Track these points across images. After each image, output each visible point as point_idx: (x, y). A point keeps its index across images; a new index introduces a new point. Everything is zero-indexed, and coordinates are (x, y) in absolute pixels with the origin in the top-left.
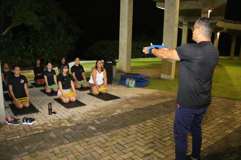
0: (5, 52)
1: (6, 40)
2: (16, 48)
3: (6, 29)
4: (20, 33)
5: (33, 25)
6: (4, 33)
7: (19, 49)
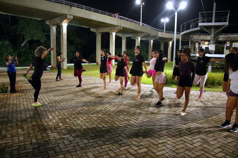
0: (22, 59)
1: (24, 50)
2: (30, 55)
3: (24, 42)
4: (35, 44)
5: (38, 40)
6: (23, 45)
7: (32, 56)
